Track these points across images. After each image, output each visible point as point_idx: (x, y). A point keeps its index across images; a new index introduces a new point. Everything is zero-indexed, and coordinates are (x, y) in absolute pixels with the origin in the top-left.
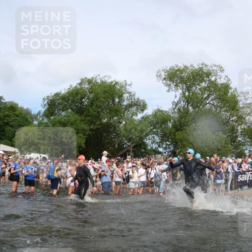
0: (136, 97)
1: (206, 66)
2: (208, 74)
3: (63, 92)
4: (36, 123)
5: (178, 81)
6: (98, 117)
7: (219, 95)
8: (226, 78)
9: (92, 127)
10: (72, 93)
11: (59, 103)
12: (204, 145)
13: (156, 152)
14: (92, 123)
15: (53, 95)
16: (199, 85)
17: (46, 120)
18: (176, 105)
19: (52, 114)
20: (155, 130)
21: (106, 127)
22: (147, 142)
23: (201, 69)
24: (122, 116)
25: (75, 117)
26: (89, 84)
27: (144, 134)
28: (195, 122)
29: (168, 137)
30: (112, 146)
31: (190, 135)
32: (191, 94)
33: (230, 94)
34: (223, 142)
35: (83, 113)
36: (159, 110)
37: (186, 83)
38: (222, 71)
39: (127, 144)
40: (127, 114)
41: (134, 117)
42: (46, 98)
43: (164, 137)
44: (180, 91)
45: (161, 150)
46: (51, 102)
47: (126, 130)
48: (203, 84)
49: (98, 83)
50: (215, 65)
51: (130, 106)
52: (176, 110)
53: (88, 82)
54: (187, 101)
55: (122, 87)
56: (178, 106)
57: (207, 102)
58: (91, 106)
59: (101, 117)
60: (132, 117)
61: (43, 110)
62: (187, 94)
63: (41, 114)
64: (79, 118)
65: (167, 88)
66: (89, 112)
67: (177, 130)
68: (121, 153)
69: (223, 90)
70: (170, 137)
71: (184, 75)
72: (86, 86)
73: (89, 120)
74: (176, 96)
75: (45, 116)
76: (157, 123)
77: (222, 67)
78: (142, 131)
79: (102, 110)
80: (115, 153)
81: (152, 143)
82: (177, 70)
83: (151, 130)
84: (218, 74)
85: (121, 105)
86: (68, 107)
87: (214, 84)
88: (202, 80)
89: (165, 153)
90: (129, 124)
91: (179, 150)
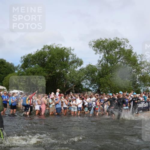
0: (77, 57)
1: (118, 39)
2: (120, 44)
3: (33, 54)
4: (16, 72)
5: (102, 48)
6: (53, 69)
7: (126, 56)
8: (130, 47)
9: (50, 74)
10: (38, 54)
11: (30, 60)
12: (116, 86)
13: (88, 90)
14: (50, 72)
15: (27, 55)
16: (114, 50)
17: (22, 70)
18: (100, 62)
19: (26, 66)
20: (87, 77)
21: (58, 75)
22: (83, 84)
23: (115, 41)
24: (68, 69)
25: (40, 68)
26: (49, 49)
27: (81, 79)
28: (111, 72)
29: (95, 81)
30: (62, 86)
31: (109, 80)
32: (109, 56)
33: (132, 56)
34: (128, 84)
35: (45, 66)
36: (90, 65)
37: (106, 49)
38: (128, 42)
39: (71, 85)
40: (71, 67)
41: (75, 69)
42: (22, 57)
43: (93, 81)
44: (103, 54)
45: (91, 89)
46: (26, 59)
47: (70, 77)
48: (117, 50)
49: (54, 48)
50: (123, 39)
51: (73, 62)
52: (100, 65)
53: (48, 48)
54: (107, 60)
55: (68, 51)
56: (102, 63)
57: (119, 60)
58: (50, 62)
59: (56, 69)
60: (74, 69)
61: (21, 64)
62: (107, 55)
63: (20, 67)
64: (42, 69)
65: (95, 52)
66: (48, 66)
67: (101, 77)
68: (67, 90)
69: (128, 53)
70: (97, 81)
71: (105, 44)
72: (47, 50)
73: (48, 71)
74: (100, 57)
75: (22, 68)
76: (89, 73)
77: (128, 40)
78: (80, 77)
79: (56, 64)
80: (64, 90)
81: (86, 85)
82: (101, 42)
83: (85, 77)
84: (126, 44)
85: (68, 62)
86: (36, 63)
87: (123, 50)
88: (116, 48)
89: (93, 90)
90: (72, 73)
91: (102, 89)
